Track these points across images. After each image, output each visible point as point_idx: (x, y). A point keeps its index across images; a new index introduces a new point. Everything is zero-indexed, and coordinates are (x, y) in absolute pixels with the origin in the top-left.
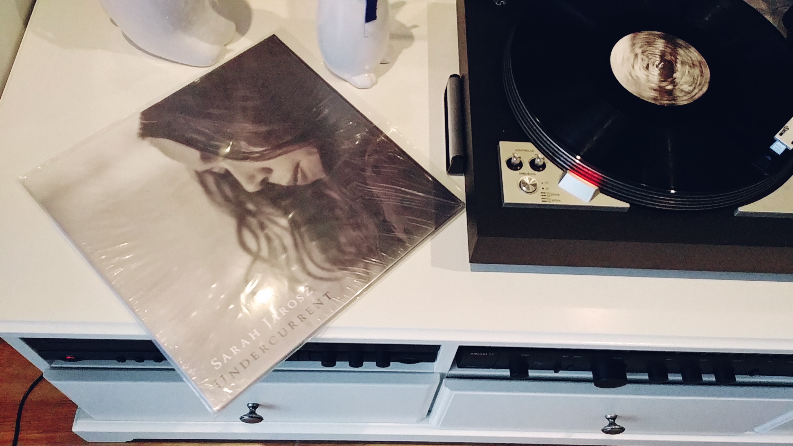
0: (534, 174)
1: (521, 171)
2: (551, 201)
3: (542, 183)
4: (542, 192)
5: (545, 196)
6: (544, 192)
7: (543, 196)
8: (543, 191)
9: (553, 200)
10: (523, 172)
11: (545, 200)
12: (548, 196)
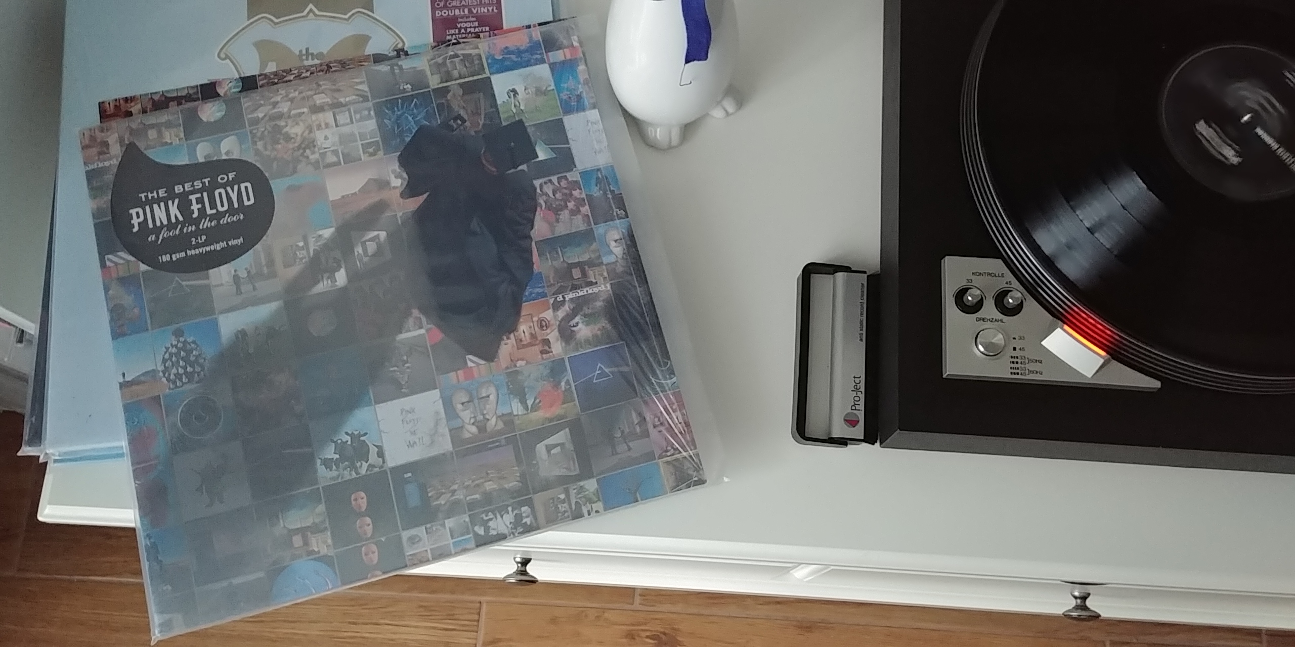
0: (1001, 321)
1: (979, 314)
2: (1027, 372)
3: (1014, 338)
4: (1013, 356)
5: (1017, 363)
6: (1016, 356)
7: (1013, 362)
8: (1014, 354)
9: (1031, 372)
10: (983, 317)
11: (1016, 371)
12: (1021, 363)
